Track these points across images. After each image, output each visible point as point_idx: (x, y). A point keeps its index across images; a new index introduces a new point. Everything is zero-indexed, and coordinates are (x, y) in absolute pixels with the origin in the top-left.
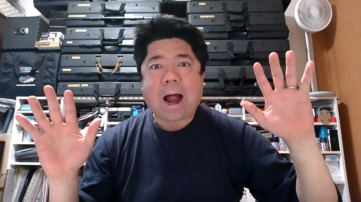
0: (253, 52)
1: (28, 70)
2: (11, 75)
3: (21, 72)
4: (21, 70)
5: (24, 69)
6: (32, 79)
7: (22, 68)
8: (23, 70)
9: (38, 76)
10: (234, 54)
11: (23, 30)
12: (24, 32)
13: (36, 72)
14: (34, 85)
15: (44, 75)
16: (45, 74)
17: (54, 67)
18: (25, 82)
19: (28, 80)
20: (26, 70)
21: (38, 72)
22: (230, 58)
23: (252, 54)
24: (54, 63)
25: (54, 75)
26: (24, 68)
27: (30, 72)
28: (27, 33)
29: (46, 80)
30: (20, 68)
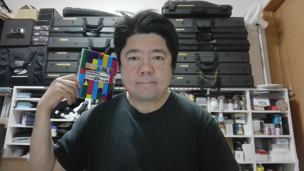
1: (21, 63)
2: (7, 67)
3: (15, 65)
5: (18, 63)
6: (25, 71)
7: (16, 62)
9: (30, 68)
12: (19, 32)
14: (27, 76)
15: (35, 68)
17: (43, 61)
18: (19, 74)
19: (22, 72)
20: (20, 64)
21: (30, 65)
24: (44, 58)
25: (43, 68)
27: (23, 65)
28: (22, 32)
29: (37, 72)
30: (15, 62)
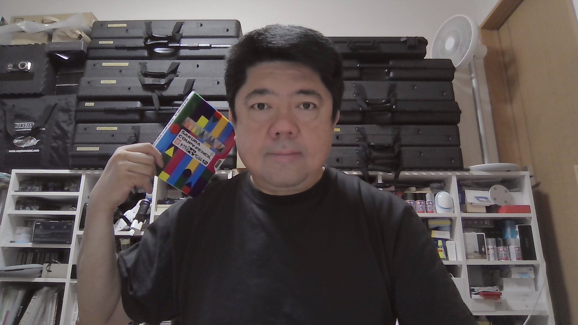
0: (397, 101)
1: (27, 126)
2: (1, 134)
3: (16, 130)
4: (17, 128)
5: (22, 125)
6: (34, 142)
7: (18, 124)
8: (20, 128)
9: (44, 136)
10: (368, 104)
11: (23, 65)
12: (24, 68)
13: (41, 129)
14: (38, 151)
15: (54, 134)
16: (55, 132)
17: (69, 122)
18: (23, 146)
19: (28, 142)
20: (26, 127)
21: (44, 129)
22: (361, 108)
23: (395, 104)
24: (70, 115)
25: (69, 135)
26: (23, 123)
27: (31, 129)
28: (29, 68)
29: (56, 143)
30: (16, 124)
